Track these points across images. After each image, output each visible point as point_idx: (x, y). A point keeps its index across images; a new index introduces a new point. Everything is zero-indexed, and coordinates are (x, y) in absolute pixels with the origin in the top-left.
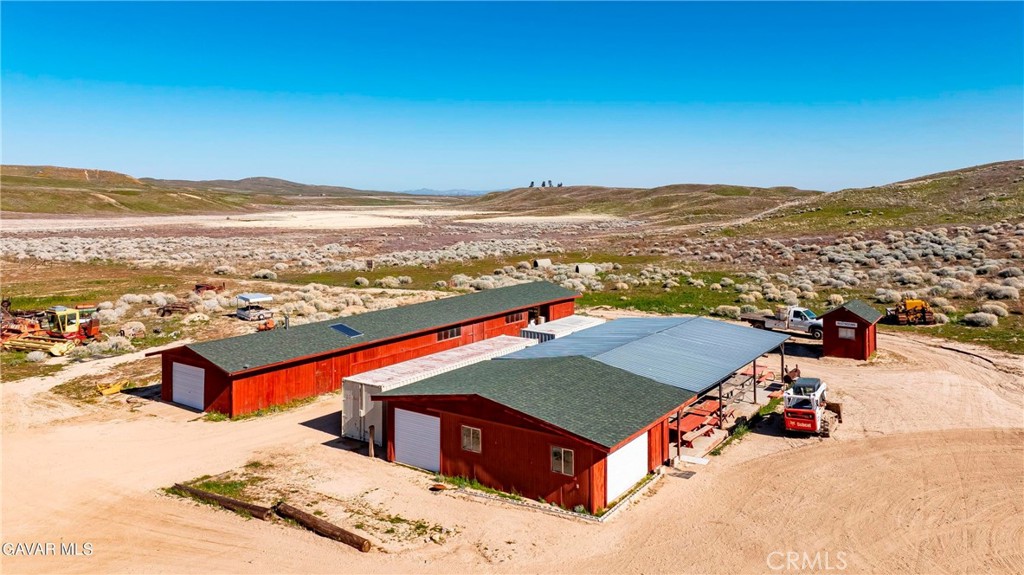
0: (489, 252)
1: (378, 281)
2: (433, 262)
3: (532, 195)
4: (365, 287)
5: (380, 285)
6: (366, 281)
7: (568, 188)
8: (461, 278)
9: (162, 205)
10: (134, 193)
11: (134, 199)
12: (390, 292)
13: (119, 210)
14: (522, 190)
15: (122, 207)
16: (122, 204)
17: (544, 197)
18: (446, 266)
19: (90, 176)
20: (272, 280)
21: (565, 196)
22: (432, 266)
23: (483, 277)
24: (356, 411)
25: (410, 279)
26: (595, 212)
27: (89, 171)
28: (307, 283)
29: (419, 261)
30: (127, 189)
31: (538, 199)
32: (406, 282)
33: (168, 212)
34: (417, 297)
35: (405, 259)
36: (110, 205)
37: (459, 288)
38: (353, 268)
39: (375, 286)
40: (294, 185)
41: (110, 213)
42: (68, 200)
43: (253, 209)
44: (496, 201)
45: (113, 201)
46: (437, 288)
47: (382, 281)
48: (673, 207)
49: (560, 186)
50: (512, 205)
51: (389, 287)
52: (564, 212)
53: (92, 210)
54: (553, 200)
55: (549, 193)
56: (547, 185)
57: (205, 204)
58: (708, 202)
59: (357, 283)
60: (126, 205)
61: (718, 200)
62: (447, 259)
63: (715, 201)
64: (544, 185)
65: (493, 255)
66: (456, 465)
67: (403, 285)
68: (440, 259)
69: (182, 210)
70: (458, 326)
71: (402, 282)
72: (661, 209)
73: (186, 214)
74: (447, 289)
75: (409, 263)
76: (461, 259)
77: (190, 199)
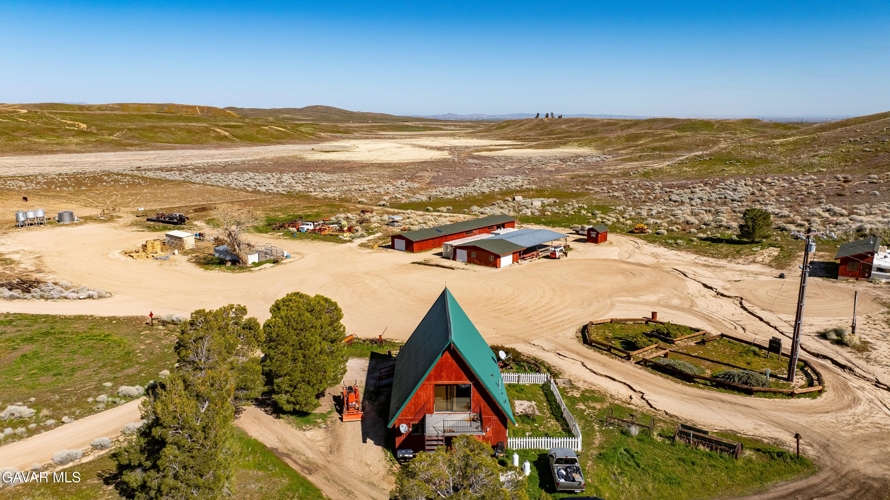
0: (492, 188)
1: (437, 209)
2: (461, 196)
3: (537, 125)
4: (431, 212)
5: (438, 211)
6: (431, 209)
7: (567, 120)
8: (475, 208)
9: (259, 136)
10: (239, 127)
11: (239, 132)
12: (443, 214)
13: (233, 141)
14: (529, 120)
15: (234, 138)
16: (234, 136)
17: (546, 127)
18: (468, 199)
19: (201, 111)
20: (387, 207)
21: (563, 127)
22: (461, 199)
23: (485, 208)
24: (447, 251)
25: (451, 208)
26: (580, 146)
27: (199, 107)
28: (407, 209)
29: (454, 196)
30: (232, 123)
31: (541, 129)
32: (450, 209)
33: (266, 142)
34: (456, 218)
35: (446, 194)
36: (226, 137)
37: (474, 213)
38: (422, 200)
39: (436, 211)
40: (345, 112)
41: (228, 143)
42: (197, 133)
43: (323, 138)
44: (508, 130)
45: (227, 134)
46: (464, 213)
47: (439, 209)
48: (641, 142)
49: (560, 117)
50: (520, 134)
51: (443, 212)
52: (557, 145)
53: (215, 141)
54: (552, 131)
55: (550, 124)
56: (550, 117)
57: (289, 135)
58: (667, 139)
59: (428, 210)
60: (237, 137)
61: (676, 137)
62: (468, 194)
63: (673, 138)
64: (547, 116)
65: (494, 191)
66: (470, 261)
67: (449, 211)
68: (465, 194)
69: (274, 140)
70: (472, 230)
71: (448, 209)
72: (632, 143)
73: (279, 143)
74: (469, 214)
75: (449, 197)
76: (476, 194)
77: (278, 130)
